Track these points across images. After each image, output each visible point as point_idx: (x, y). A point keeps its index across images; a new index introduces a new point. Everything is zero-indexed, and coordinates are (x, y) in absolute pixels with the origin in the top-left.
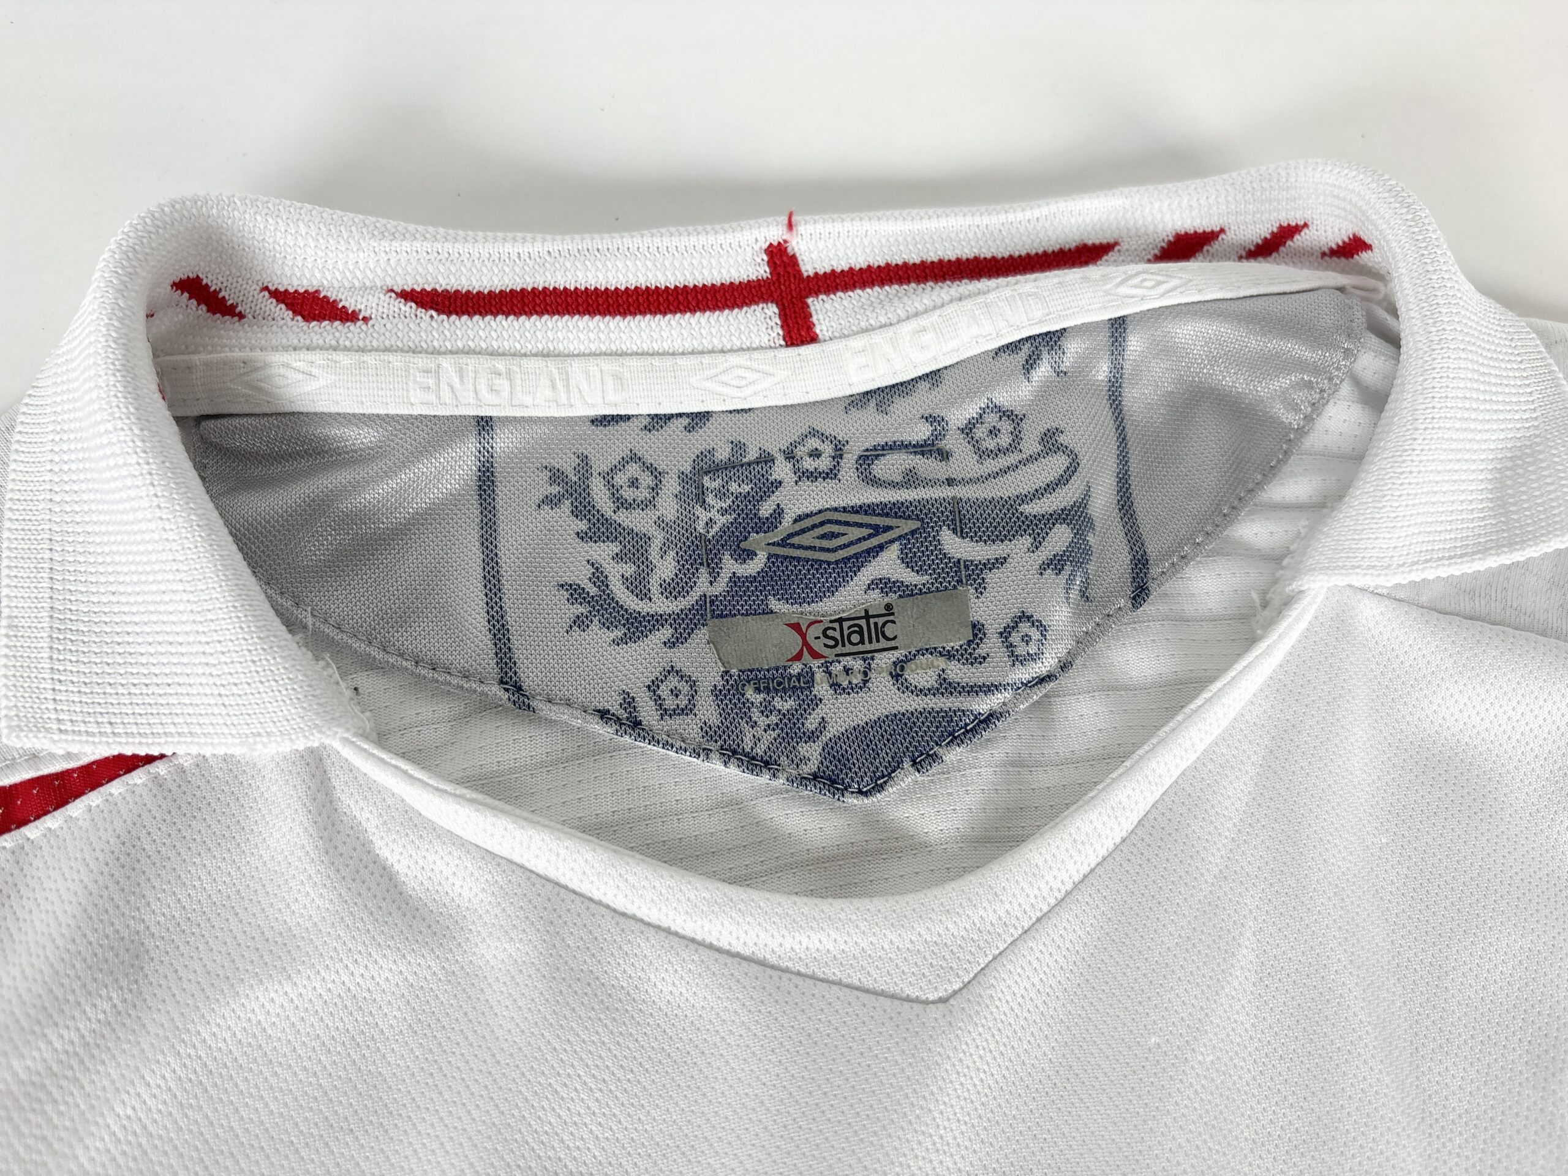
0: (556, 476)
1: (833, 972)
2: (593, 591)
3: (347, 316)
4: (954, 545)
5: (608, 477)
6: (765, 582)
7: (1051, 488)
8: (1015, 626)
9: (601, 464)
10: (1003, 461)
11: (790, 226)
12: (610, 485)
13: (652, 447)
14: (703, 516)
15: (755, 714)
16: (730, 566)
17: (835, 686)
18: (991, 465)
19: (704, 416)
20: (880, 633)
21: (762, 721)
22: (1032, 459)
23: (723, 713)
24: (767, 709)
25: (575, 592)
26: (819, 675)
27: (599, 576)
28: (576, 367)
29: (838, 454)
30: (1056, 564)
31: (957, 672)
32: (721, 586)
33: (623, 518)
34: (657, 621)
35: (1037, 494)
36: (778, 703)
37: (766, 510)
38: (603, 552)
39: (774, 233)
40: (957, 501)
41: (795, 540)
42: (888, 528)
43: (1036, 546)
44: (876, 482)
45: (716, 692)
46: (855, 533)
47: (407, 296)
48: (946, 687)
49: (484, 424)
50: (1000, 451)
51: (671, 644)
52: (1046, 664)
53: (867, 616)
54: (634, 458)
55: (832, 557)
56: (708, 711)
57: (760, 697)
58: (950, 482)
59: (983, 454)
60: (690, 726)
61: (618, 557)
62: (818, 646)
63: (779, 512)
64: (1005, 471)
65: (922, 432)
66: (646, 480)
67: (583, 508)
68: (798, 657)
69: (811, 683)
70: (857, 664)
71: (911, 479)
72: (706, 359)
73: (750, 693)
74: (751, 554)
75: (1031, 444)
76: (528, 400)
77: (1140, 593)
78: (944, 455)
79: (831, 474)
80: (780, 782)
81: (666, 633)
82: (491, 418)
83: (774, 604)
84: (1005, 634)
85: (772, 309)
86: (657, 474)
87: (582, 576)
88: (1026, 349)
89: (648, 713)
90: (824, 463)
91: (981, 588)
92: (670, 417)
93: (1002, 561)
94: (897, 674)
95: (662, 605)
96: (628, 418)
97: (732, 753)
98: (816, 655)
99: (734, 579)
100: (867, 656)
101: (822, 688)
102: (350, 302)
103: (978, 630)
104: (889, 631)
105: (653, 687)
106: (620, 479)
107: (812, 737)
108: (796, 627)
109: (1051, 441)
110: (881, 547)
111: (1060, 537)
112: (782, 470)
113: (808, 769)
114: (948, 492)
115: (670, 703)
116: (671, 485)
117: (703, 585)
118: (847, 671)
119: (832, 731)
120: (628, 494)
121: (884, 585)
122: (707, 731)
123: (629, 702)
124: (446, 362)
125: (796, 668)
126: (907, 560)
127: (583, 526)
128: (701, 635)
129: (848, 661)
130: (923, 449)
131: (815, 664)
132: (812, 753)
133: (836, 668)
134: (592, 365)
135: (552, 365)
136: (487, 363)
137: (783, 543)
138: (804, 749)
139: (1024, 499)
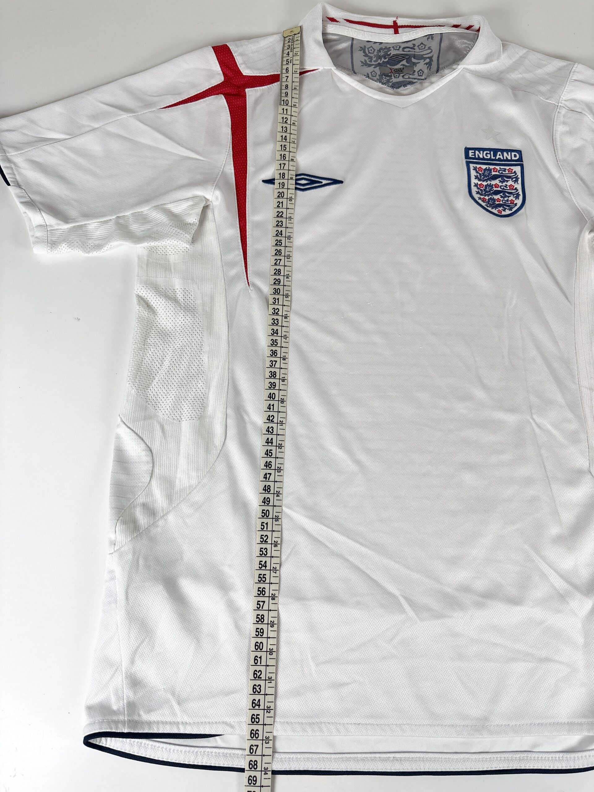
0: (361, 48)
1: (390, 103)
2: (364, 62)
3: (337, 21)
4: (414, 60)
5: (368, 48)
6: (388, 63)
7: (428, 54)
8: (419, 71)
9: (367, 47)
10: (422, 50)
11: (397, 18)
12: (368, 50)
13: (374, 46)
14: (380, 53)
15: (384, 79)
16: (383, 60)
17: (395, 77)
18: (420, 51)
19: (382, 43)
20: (402, 71)
21: (384, 80)
22: (426, 50)
23: (380, 78)
24: (385, 78)
25: (362, 62)
26: (393, 75)
27: (365, 61)
28: (366, 32)
29: (400, 47)
30: (426, 64)
31: (411, 76)
32: (381, 62)
33: (369, 54)
34: (373, 65)
35: (426, 54)
36: (387, 78)
37: (389, 53)
38: (366, 58)
39: (395, 19)
40: (415, 54)
41: (392, 57)
42: (405, 57)
43: (424, 61)
44: (404, 51)
45: (379, 75)
46: (400, 57)
47: (345, 20)
48: (409, 78)
49: (353, 39)
50: (422, 49)
51: (374, 68)
52: (423, 78)
53: (400, 69)
54: (372, 47)
55: (397, 60)
56: (378, 77)
57: (384, 77)
58: (414, 52)
59: (420, 49)
60: (375, 78)
61: (368, 59)
62: (393, 72)
63: (390, 54)
64: (422, 51)
65: (412, 46)
66: (373, 50)
67: (364, 52)
68: (390, 73)
69: (391, 76)
70: (398, 75)
71: (409, 51)
72: (383, 35)
73: (383, 76)
74: (386, 58)
75: (426, 48)
76: (359, 36)
77: (437, 71)
78: (414, 49)
79: (398, 50)
80: (386, 86)
81: (374, 66)
82: (353, 38)
83: (388, 66)
84: (418, 72)
85: (393, 29)
86: (374, 50)
87: (363, 61)
88: (428, 36)
89: (370, 76)
90: (398, 48)
91: (416, 66)
92: (377, 42)
93: (419, 63)
94: (403, 76)
95: (373, 63)
96: (371, 42)
97: (380, 82)
98: (393, 73)
99: (383, 61)
100: (399, 74)
101: (393, 77)
102: (338, 20)
103: (414, 71)
104: (403, 71)
105: (371, 73)
106: (369, 49)
107: (391, 82)
108: (391, 69)
109: (429, 48)
110: (404, 60)
111: (428, 60)
112: (392, 49)
113: (390, 85)
114: (414, 53)
115: (373, 75)
116: (376, 51)
117: (379, 61)
118: (397, 75)
119: (393, 82)
120: (370, 51)
121: (403, 65)
122: (377, 79)
123: (368, 74)
124: (350, 29)
125: (390, 74)
126: (407, 62)
127: (364, 54)
128: (378, 68)
129: (397, 74)
130: (411, 48)
131: (392, 74)
132: (391, 84)
133: (395, 75)
134: (368, 33)
135: (363, 32)
136: (354, 30)
137: (390, 58)
138: (389, 83)
139: (424, 55)
